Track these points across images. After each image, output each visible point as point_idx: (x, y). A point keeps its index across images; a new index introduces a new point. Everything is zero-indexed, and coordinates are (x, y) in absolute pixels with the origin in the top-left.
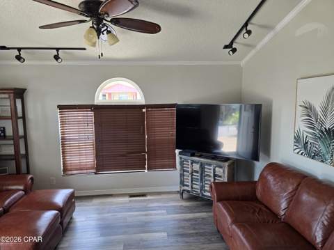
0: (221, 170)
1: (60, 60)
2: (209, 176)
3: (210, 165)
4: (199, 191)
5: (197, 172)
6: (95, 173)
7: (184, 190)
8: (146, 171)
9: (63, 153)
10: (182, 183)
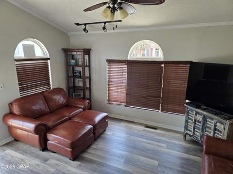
0: (222, 127)
1: (105, 30)
2: (210, 128)
3: (212, 119)
4: (199, 138)
5: (199, 122)
6: (126, 106)
7: (187, 134)
8: (160, 111)
9: (109, 90)
10: (186, 128)
